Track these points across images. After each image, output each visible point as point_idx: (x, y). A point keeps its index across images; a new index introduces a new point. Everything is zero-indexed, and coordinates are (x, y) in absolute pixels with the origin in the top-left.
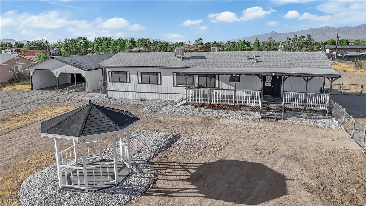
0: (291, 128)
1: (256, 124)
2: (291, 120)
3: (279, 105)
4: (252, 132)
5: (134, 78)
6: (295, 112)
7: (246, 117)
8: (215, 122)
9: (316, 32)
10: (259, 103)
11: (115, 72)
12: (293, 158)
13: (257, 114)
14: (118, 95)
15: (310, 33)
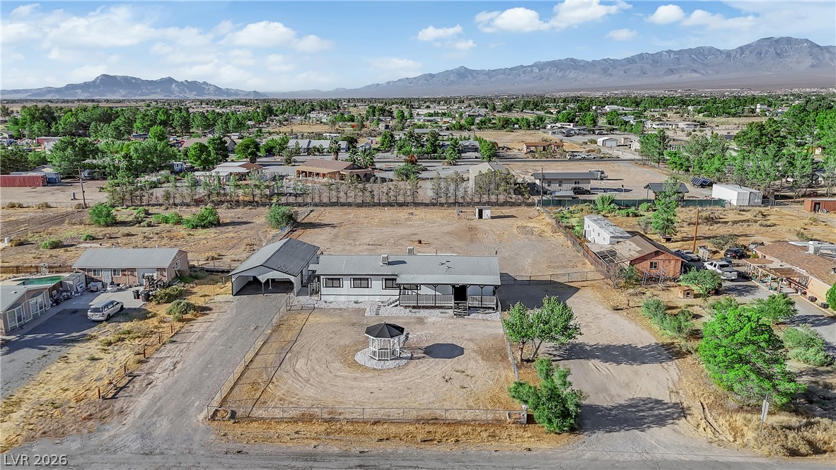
0: (471, 322)
1: (451, 321)
2: (472, 316)
3: (464, 305)
4: (450, 327)
5: (347, 283)
6: (476, 309)
7: (444, 315)
8: (425, 321)
9: (548, 69)
10: (452, 303)
11: (329, 279)
12: (471, 340)
13: (451, 312)
14: (331, 298)
15: (537, 70)
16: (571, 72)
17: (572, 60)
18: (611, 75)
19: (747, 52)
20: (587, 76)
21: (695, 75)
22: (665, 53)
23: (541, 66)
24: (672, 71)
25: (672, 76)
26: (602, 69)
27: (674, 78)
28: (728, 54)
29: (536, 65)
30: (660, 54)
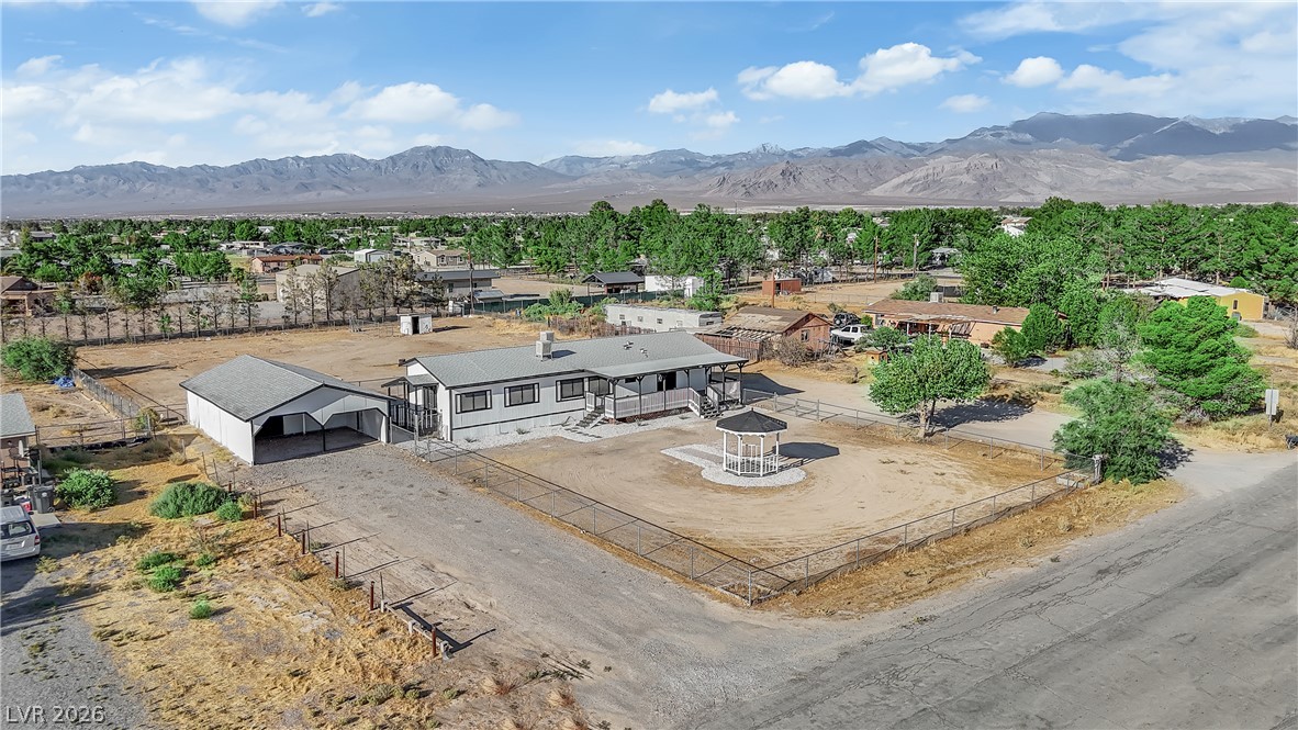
5: (498, 399)
9: (101, 179)
11: (467, 395)
14: (471, 434)
15: (81, 180)
16: (144, 184)
17: (143, 165)
18: (213, 191)
19: (400, 163)
20: (173, 191)
21: (338, 193)
22: (291, 161)
23: (90, 173)
24: (305, 187)
25: (306, 194)
26: (198, 180)
27: (310, 196)
28: (377, 166)
29: (77, 171)
30: (283, 161)
